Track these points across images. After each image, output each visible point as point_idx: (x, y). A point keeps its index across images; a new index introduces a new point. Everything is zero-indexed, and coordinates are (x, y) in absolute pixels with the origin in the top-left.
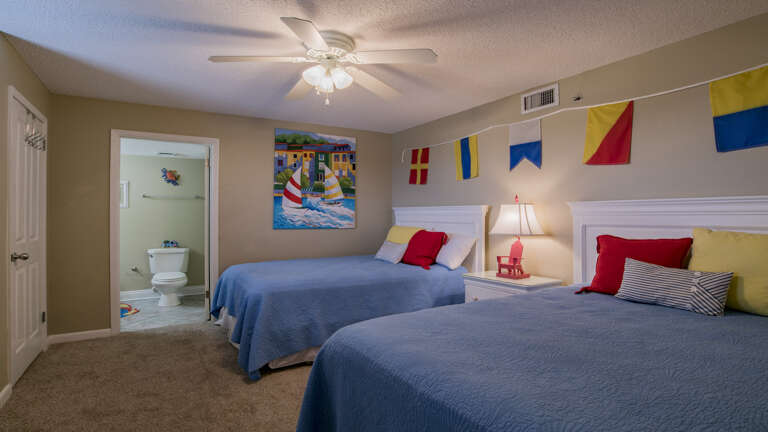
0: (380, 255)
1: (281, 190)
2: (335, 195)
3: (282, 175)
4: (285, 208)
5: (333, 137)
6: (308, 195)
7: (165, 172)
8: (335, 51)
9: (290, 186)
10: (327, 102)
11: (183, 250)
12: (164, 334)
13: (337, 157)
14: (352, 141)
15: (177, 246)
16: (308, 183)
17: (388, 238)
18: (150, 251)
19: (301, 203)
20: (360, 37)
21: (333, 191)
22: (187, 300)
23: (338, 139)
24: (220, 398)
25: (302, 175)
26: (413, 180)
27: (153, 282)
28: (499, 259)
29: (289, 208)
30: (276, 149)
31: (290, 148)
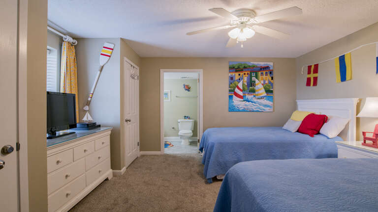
0: (285, 127)
1: (233, 92)
2: (262, 94)
3: (233, 85)
4: (234, 101)
5: (259, 63)
6: (247, 95)
7: (184, 85)
8: (244, 19)
9: (237, 90)
10: (242, 46)
11: (191, 120)
12: (180, 157)
13: (262, 74)
14: (271, 64)
15: (189, 118)
16: (246, 88)
17: (291, 118)
18: (179, 121)
19: (243, 98)
20: (258, 9)
21: (260, 92)
22: (193, 143)
23: (262, 64)
24: (192, 188)
25: (243, 84)
26: (308, 84)
27: (179, 134)
28: (364, 133)
29: (236, 101)
30: (230, 72)
31: (236, 71)
